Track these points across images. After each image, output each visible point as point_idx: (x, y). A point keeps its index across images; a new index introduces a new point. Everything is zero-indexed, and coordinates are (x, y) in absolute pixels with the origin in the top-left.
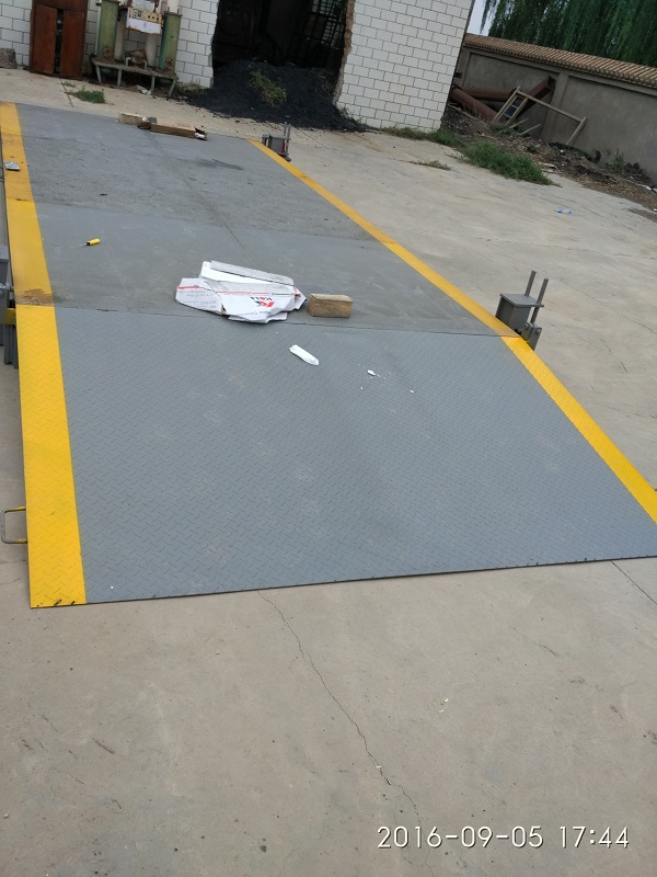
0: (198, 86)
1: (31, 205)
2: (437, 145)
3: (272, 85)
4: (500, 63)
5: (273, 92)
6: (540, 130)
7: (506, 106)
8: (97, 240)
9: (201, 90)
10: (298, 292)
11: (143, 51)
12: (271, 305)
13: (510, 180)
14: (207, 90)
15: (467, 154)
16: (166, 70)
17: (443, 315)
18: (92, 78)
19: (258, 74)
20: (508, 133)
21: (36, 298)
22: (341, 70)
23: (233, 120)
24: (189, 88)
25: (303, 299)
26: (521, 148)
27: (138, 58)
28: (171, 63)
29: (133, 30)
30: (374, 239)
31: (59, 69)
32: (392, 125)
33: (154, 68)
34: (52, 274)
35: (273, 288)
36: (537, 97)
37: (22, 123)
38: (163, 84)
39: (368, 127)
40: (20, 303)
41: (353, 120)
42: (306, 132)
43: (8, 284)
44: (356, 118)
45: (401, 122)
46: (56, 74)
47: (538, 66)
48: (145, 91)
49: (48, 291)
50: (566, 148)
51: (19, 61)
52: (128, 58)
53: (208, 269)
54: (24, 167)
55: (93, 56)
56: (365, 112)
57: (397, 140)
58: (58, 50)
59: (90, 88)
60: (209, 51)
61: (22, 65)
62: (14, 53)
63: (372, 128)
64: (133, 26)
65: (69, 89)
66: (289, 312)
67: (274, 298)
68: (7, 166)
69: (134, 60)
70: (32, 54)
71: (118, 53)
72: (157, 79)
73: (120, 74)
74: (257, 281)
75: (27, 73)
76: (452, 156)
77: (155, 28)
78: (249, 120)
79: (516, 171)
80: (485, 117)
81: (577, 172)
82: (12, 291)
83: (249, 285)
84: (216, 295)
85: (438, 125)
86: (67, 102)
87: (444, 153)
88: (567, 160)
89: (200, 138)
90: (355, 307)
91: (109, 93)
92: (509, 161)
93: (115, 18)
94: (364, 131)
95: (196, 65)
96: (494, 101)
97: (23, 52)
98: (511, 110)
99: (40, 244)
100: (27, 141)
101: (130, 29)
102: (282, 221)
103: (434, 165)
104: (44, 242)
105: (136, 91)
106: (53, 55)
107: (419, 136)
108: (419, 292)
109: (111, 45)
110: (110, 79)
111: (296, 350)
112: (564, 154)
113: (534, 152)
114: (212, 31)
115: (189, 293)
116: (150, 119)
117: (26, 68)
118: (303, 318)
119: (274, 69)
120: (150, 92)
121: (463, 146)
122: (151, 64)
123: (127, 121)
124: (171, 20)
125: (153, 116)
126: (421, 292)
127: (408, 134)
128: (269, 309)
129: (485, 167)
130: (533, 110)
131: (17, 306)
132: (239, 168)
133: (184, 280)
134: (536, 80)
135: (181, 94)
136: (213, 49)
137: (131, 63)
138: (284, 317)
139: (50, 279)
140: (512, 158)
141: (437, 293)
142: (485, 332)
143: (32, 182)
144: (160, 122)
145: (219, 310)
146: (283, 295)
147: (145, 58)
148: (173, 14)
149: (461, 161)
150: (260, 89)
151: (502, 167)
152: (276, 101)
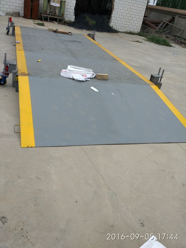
0: (71, 21)
1: (23, 52)
2: (139, 36)
3: (92, 20)
4: (159, 13)
5: (92, 22)
6: (170, 32)
7: (160, 25)
8: (40, 60)
9: (71, 22)
10: (94, 73)
11: (55, 11)
12: (86, 76)
13: (160, 46)
14: (73, 22)
15: (147, 38)
16: (62, 16)
17: (134, 80)
18: (41, 19)
19: (87, 17)
20: (161, 33)
21: (24, 74)
22: (111, 16)
23: (80, 30)
24: (68, 22)
25: (95, 75)
26: (164, 37)
27: (54, 13)
28: (63, 15)
29: (52, 6)
30: (117, 60)
31: (32, 17)
32: (126, 31)
33: (58, 16)
34: (28, 69)
35: (87, 72)
36: (169, 22)
37: (21, 31)
38: (61, 21)
39: (119, 31)
40: (20, 75)
41: (115, 30)
42: (101, 33)
43: (16, 71)
44: (115, 29)
45: (129, 30)
46: (31, 18)
47: (170, 14)
48: (56, 23)
49: (27, 73)
50: (178, 37)
51: (21, 15)
52: (51, 14)
53: (69, 67)
54: (21, 42)
55: (41, 13)
56: (118, 27)
57: (127, 35)
58: (31, 12)
59: (40, 22)
60: (74, 11)
61: (22, 16)
62: (19, 13)
63: (120, 32)
64: (52, 5)
65: (34, 22)
66: (91, 78)
67: (87, 75)
68: (17, 42)
69: (53, 14)
70: (24, 13)
71: (48, 12)
72: (59, 19)
73: (49, 18)
74: (83, 70)
75: (23, 18)
76: (143, 39)
77: (58, 5)
78: (85, 30)
79: (162, 43)
80: (154, 28)
81: (181, 43)
82: (17, 72)
83: (80, 71)
84: (71, 74)
85: (139, 30)
86: (34, 26)
87: (141, 38)
88: (178, 40)
89: (70, 35)
90: (109, 77)
91: (46, 23)
92: (160, 40)
93: (47, 2)
94: (118, 33)
95: (70, 15)
96: (157, 24)
97: (22, 13)
98: (162, 26)
99: (25, 61)
100: (23, 36)
101: (51, 5)
102: (91, 56)
103: (138, 41)
104: (26, 61)
105: (53, 23)
106: (30, 13)
107: (134, 34)
108: (128, 74)
109: (46, 10)
110: (46, 19)
111: (92, 88)
112: (177, 38)
113: (168, 38)
114: (74, 6)
115: (64, 73)
116: (56, 30)
117: (23, 17)
118: (95, 80)
119: (92, 16)
120: (57, 23)
121: (147, 36)
122: (57, 15)
123: (50, 30)
124: (63, 3)
125: (57, 29)
126: (129, 74)
127: (130, 33)
128: (85, 77)
129: (153, 42)
130: (168, 26)
131: (19, 76)
132: (80, 42)
133: (63, 70)
134: (169, 18)
135: (66, 23)
136: (75, 11)
137: (52, 15)
138: (89, 80)
139: (27, 70)
140: (161, 39)
141: (133, 74)
142: (146, 84)
143: (23, 46)
144: (59, 30)
145: (72, 77)
146: (90, 74)
147: (56, 13)
148: (63, 1)
149: (146, 40)
150: (88, 21)
151: (158, 42)
152: (93, 25)
